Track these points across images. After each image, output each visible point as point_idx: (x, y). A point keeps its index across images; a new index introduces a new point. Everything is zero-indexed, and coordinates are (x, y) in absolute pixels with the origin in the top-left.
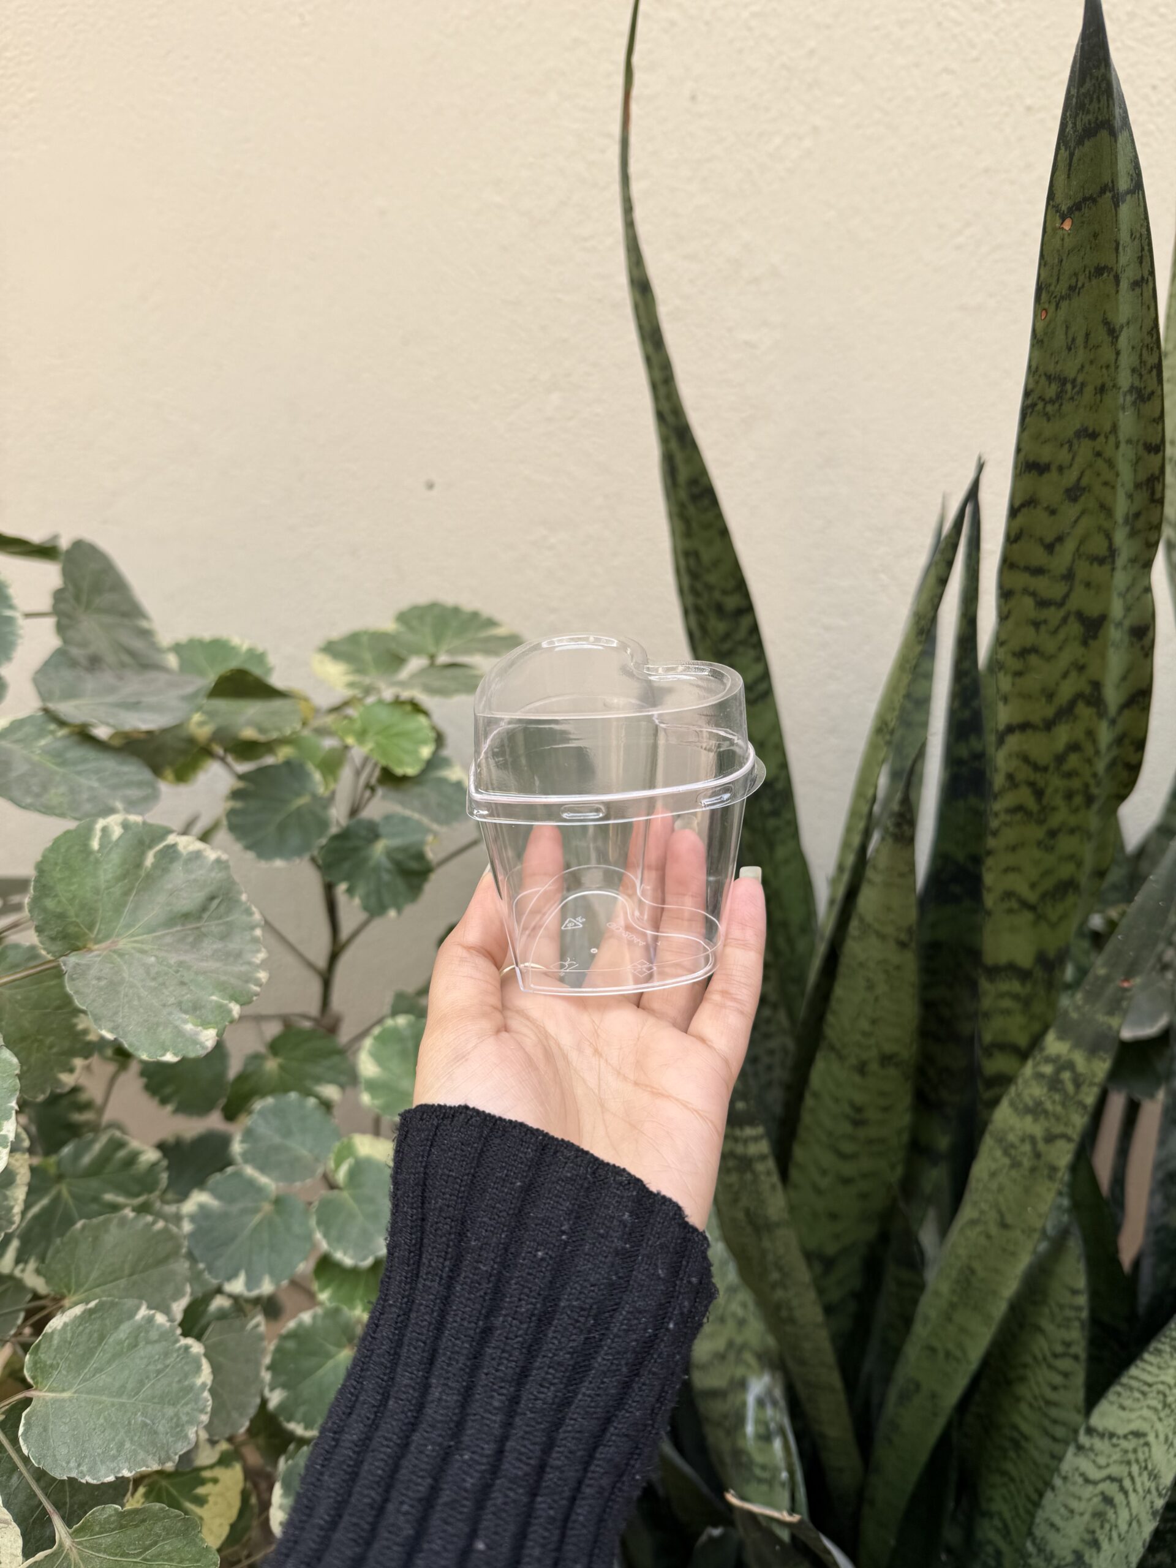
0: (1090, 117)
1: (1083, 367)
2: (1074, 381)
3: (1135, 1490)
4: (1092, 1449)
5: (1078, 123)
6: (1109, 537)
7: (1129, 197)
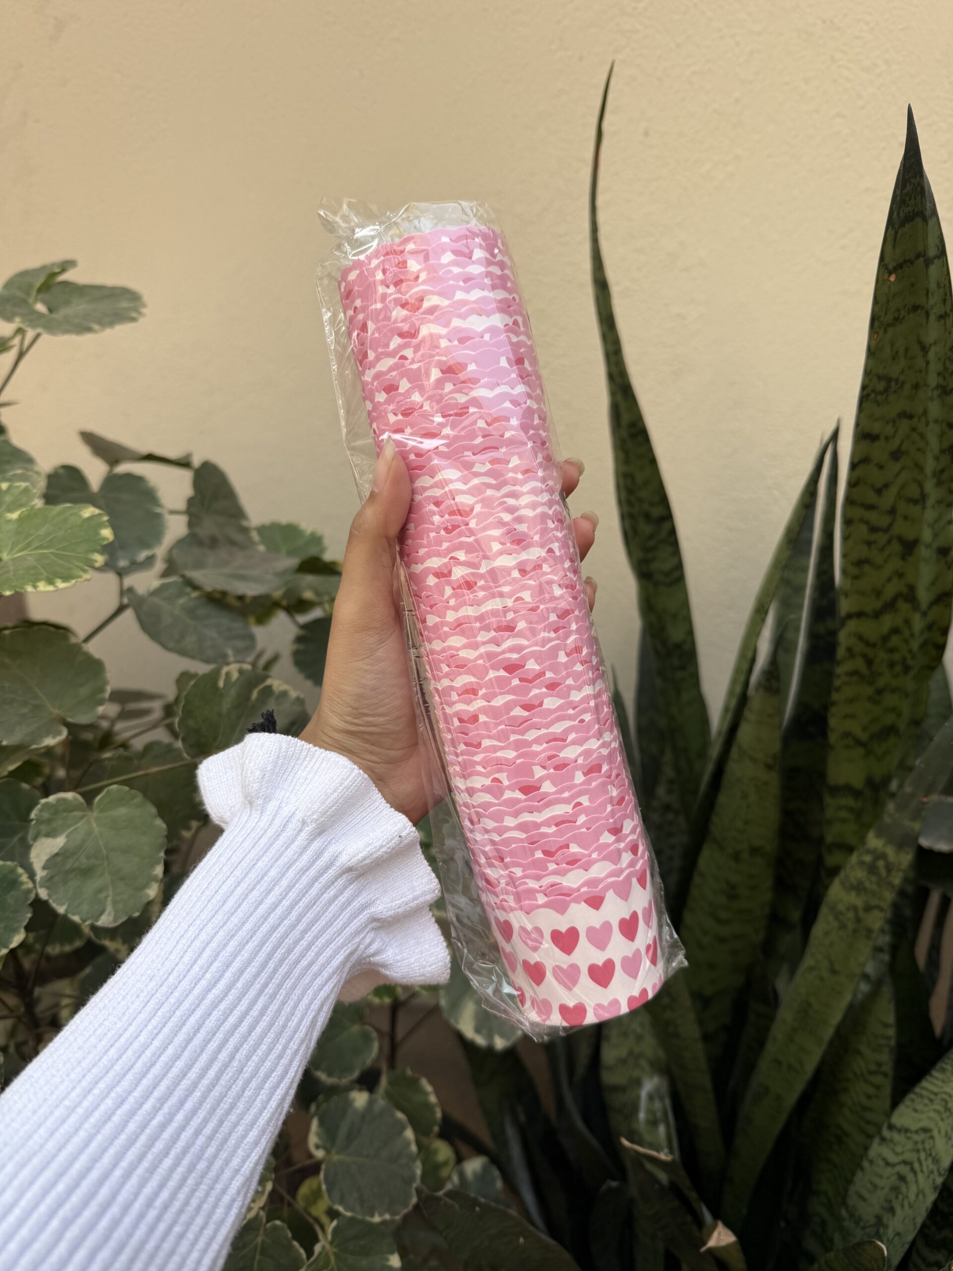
0: (909, 208)
1: (903, 371)
2: (897, 380)
3: (922, 1171)
4: (892, 1141)
5: (901, 213)
6: (921, 485)
7: (936, 261)
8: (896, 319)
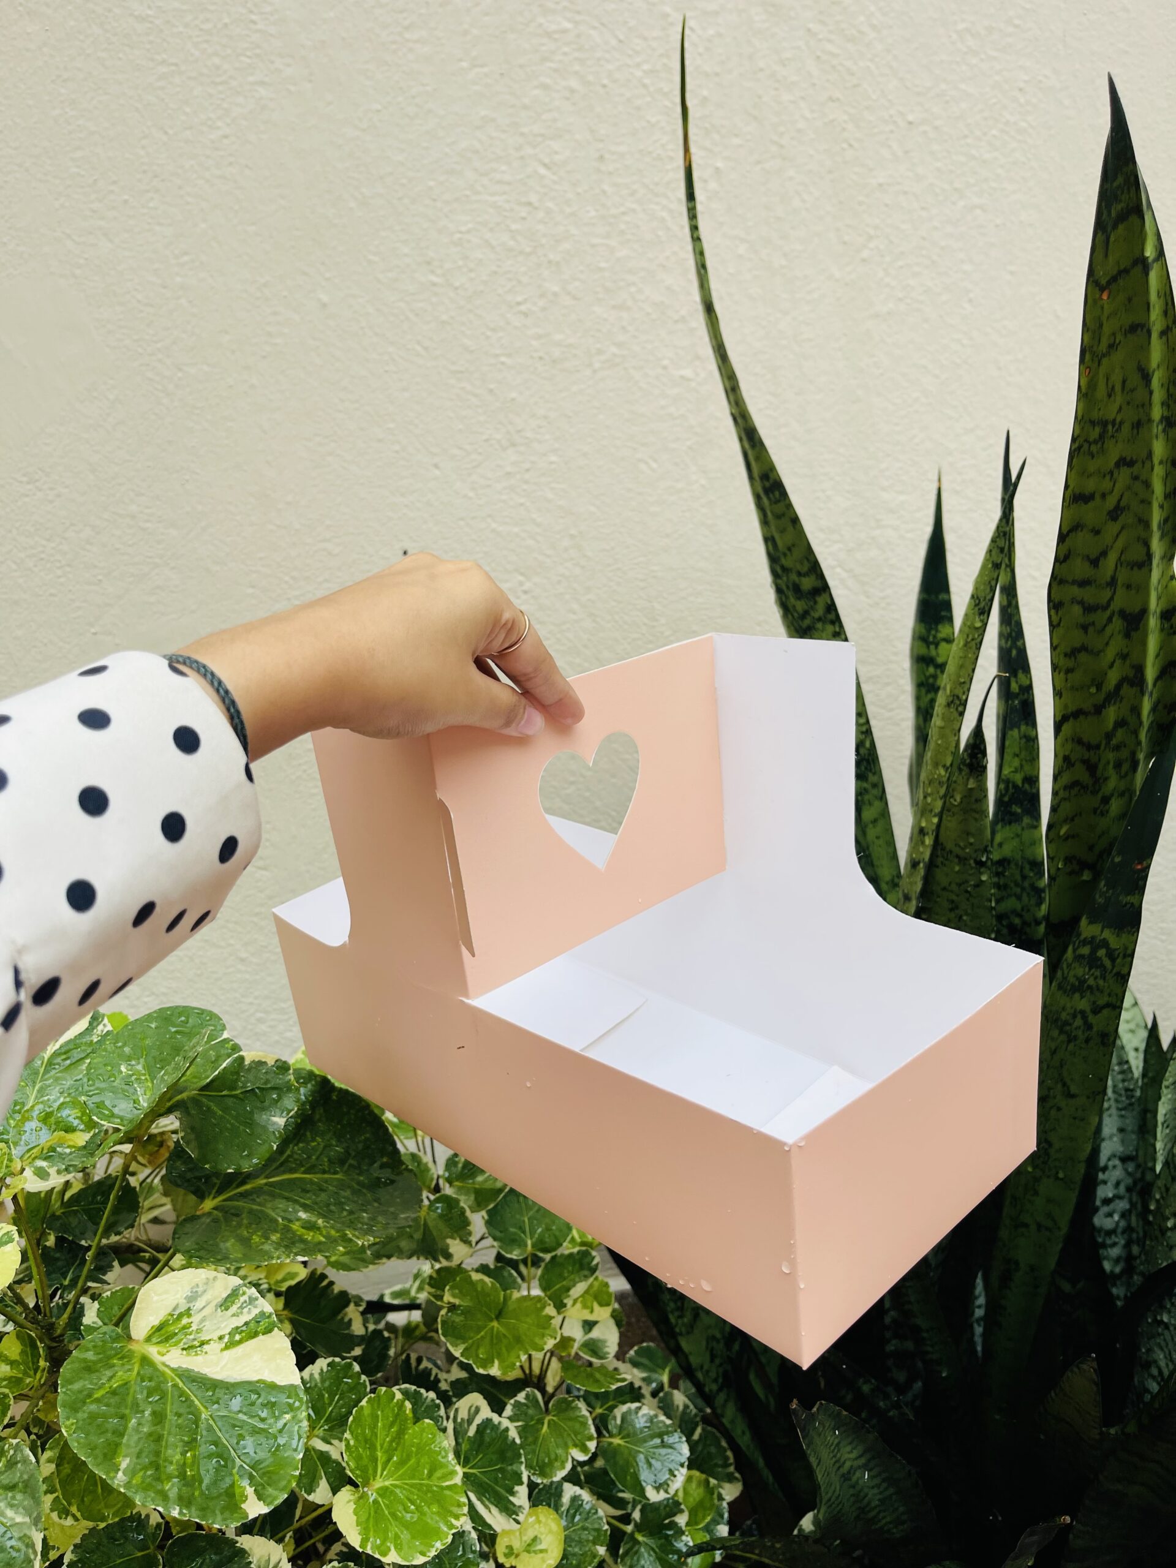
0: (1122, 205)
1: (1120, 409)
2: (1114, 422)
5: (1111, 211)
6: (1148, 545)
7: (1155, 264)
8: (1111, 346)
